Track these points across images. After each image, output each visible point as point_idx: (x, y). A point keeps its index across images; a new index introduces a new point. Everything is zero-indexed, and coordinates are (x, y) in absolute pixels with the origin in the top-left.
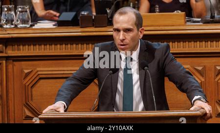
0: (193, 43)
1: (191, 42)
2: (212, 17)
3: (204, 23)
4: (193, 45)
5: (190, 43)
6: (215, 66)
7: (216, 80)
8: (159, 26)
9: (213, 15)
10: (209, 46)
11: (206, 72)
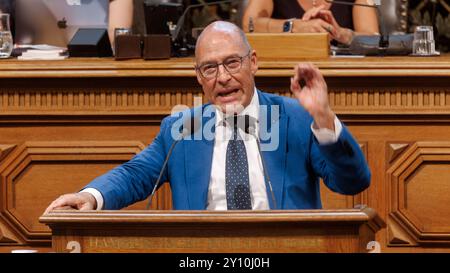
0: (343, 95)
1: (340, 93)
2: (384, 43)
3: (367, 55)
4: (344, 100)
5: (338, 95)
6: (388, 143)
7: (390, 171)
8: (276, 59)
9: (385, 39)
10: (377, 101)
11: (370, 155)
